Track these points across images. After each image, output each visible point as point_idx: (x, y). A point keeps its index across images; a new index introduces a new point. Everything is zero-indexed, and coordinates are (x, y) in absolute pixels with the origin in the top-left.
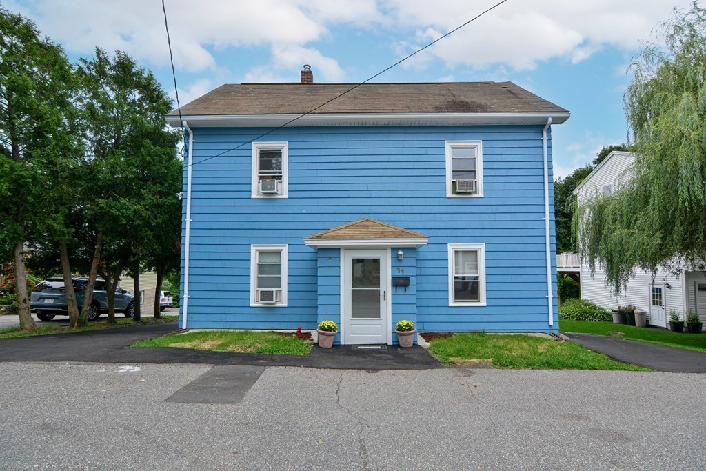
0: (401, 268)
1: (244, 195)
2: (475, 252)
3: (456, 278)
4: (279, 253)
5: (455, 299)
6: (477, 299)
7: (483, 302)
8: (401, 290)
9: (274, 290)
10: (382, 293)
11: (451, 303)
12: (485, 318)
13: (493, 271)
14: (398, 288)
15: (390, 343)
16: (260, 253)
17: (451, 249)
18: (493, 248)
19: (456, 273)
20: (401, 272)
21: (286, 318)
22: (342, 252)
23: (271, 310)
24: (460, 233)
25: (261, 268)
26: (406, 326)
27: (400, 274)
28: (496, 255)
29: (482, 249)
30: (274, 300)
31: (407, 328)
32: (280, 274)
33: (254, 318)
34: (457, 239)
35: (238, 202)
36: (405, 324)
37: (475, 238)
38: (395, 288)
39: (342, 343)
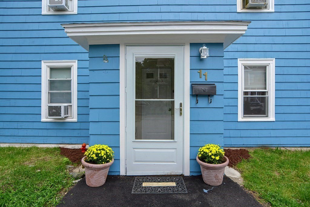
0: (203, 72)
1: (36, 11)
2: (264, 68)
3: (246, 93)
4: (69, 69)
5: (244, 114)
6: (265, 114)
7: (272, 117)
8: (203, 102)
9: (63, 105)
10: (177, 106)
11: (240, 117)
12: (273, 134)
13: (283, 86)
14: (198, 99)
15: (187, 173)
16: (52, 69)
17: (240, 63)
18: (282, 63)
19: (245, 89)
20: (203, 77)
21: (76, 133)
22: (122, 49)
23: (61, 125)
24: (251, 48)
25: (52, 84)
26: (216, 155)
27: (203, 80)
28: (286, 71)
29: (271, 65)
30: (63, 115)
31: (218, 158)
32: (70, 90)
33: (45, 133)
34: (247, 53)
35: (29, 19)
36: (214, 152)
37: (265, 53)
38: (194, 100)
39: (122, 173)
